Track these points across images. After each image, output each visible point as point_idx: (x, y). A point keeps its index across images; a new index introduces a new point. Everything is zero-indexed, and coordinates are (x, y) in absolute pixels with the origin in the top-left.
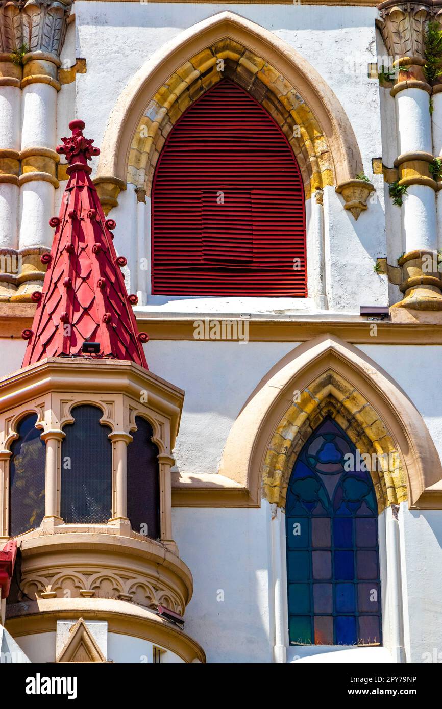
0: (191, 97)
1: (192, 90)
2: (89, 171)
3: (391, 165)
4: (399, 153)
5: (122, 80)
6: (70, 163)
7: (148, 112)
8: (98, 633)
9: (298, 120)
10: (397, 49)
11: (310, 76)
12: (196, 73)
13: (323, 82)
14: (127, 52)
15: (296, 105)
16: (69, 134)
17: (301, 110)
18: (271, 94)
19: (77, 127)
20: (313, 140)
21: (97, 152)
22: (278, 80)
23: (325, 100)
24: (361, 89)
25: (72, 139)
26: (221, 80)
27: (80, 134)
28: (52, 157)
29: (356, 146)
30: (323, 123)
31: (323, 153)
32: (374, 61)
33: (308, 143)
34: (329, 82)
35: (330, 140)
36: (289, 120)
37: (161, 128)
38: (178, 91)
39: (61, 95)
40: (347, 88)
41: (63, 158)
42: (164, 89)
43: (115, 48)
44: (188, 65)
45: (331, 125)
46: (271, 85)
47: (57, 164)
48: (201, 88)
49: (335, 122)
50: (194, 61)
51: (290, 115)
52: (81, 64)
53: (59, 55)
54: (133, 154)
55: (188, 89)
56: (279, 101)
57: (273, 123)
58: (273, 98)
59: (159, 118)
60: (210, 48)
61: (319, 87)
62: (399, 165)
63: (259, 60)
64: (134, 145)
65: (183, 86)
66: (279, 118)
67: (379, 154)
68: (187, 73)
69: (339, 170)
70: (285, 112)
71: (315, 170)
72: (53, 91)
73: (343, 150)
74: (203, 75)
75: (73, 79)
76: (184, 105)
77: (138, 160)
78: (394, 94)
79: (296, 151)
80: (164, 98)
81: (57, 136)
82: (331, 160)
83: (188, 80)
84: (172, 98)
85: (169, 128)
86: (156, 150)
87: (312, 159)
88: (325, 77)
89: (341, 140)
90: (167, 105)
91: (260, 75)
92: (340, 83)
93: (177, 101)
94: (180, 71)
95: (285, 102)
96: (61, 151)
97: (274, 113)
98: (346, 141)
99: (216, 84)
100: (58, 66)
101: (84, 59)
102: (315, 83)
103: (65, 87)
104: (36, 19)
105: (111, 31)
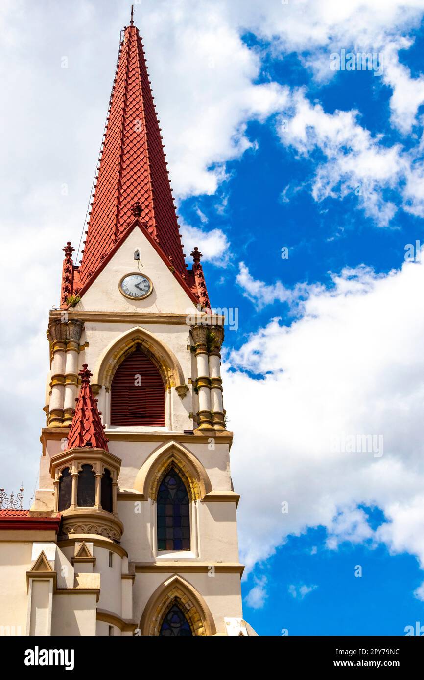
0: (125, 356)
1: (126, 354)
2: (89, 382)
3: (195, 381)
4: (197, 376)
5: (101, 350)
6: (82, 379)
7: (110, 361)
8: (90, 546)
9: (162, 365)
10: (197, 340)
11: (167, 349)
12: (127, 348)
13: (171, 352)
14: (103, 340)
15: (162, 359)
16: (83, 369)
17: (164, 361)
18: (153, 355)
19: (85, 366)
20: (167, 372)
21: (92, 375)
22: (155, 350)
23: (172, 358)
24: (184, 354)
25: (83, 371)
26: (136, 350)
27: (86, 369)
28: (76, 377)
29: (183, 374)
30: (171, 366)
31: (171, 376)
32: (189, 344)
33: (166, 372)
34: (173, 351)
35: (174, 371)
36: (159, 364)
37: (114, 367)
38: (121, 354)
39: (80, 355)
40: (180, 353)
41: (80, 377)
42: (116, 353)
43: (99, 339)
44: (124, 345)
45: (174, 366)
46: (153, 352)
47: (78, 379)
48: (129, 353)
49: (175, 365)
50: (126, 343)
51: (160, 363)
52: (87, 344)
53: (79, 341)
54: (104, 376)
55: (124, 353)
56: (156, 358)
57: (154, 365)
58: (154, 357)
59: (114, 363)
60: (132, 339)
61: (170, 353)
62: (197, 380)
63: (149, 343)
64: (105, 373)
65: (122, 352)
66: (156, 364)
67: (190, 376)
68: (124, 348)
69: (176, 382)
70: (158, 362)
71: (168, 382)
72: (77, 353)
73: (178, 375)
74: (129, 348)
75: (84, 349)
76: (123, 359)
77: (106, 378)
78: (196, 356)
79: (162, 375)
80: (116, 356)
81: (78, 369)
82: (174, 378)
83: (124, 350)
84: (119, 356)
85: (117, 367)
86: (113, 374)
87: (167, 378)
88: (172, 350)
89: (177, 372)
90: (116, 359)
91: (149, 349)
92: (177, 352)
93: (120, 357)
94: (121, 347)
95: (158, 358)
96: (79, 374)
97: (154, 362)
98: (179, 372)
99: (134, 351)
100: (79, 345)
101: (88, 343)
102: (168, 352)
103: (81, 352)
104: (71, 328)
105: (97, 333)
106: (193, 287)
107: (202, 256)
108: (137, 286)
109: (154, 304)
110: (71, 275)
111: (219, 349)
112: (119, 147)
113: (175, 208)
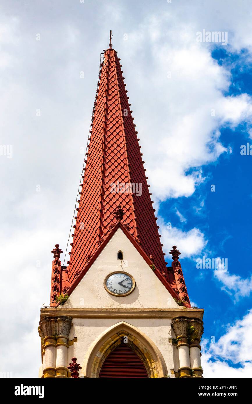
0: (111, 350)
1: (112, 347)
2: (78, 374)
3: (177, 371)
4: (179, 367)
5: (89, 344)
6: (72, 372)
7: (97, 355)
9: (146, 357)
10: (178, 333)
11: (150, 342)
12: (113, 342)
13: (154, 344)
14: (90, 335)
15: (146, 352)
16: (72, 362)
17: (147, 353)
18: (137, 348)
19: (74, 360)
20: (151, 364)
21: (81, 368)
22: (139, 343)
23: (155, 350)
24: (167, 346)
25: (73, 364)
26: (121, 344)
27: (75, 362)
28: (66, 370)
29: (165, 365)
30: (154, 357)
31: (155, 367)
32: (171, 337)
33: (149, 364)
34: (156, 344)
35: (157, 363)
36: (143, 357)
37: (101, 360)
38: (107, 348)
39: (69, 349)
40: (162, 346)
41: (69, 370)
42: (102, 347)
43: (86, 334)
44: (110, 339)
45: (157, 358)
46: (137, 345)
47: (68, 372)
48: (115, 347)
49: (158, 357)
50: (112, 338)
51: (144, 355)
52: (75, 339)
53: (68, 336)
54: (92, 368)
55: (110, 347)
56: (140, 351)
57: (138, 357)
58: (138, 350)
59: (101, 356)
60: (117, 333)
61: (153, 346)
62: (180, 371)
63: (133, 337)
64: (93, 366)
65: (108, 346)
66: (140, 356)
67: (173, 367)
68: (110, 342)
69: (160, 373)
70: (142, 354)
71: (152, 373)
72: (66, 348)
73: (161, 366)
74: (115, 342)
75: (73, 344)
76: (109, 352)
77: (94, 370)
78: (177, 348)
79: (146, 367)
80: (102, 350)
81: (67, 363)
82: (157, 370)
83: (110, 344)
84: (105, 350)
85: (104, 360)
86: (100, 367)
87: (151, 369)
88: (155, 342)
89: (160, 363)
90: (103, 352)
91: (133, 342)
92: (160, 344)
93: (107, 351)
94: (108, 341)
95: (142, 351)
96: (69, 368)
97: (138, 354)
98: (162, 363)
99: (120, 345)
100: (68, 340)
101: (77, 338)
102: (152, 345)
103: (70, 347)
104: (61, 324)
105: (85, 329)
106: (173, 283)
107: (180, 253)
108: (120, 284)
109: (137, 300)
110: (60, 275)
111: (199, 340)
112: (101, 156)
113: (154, 210)
